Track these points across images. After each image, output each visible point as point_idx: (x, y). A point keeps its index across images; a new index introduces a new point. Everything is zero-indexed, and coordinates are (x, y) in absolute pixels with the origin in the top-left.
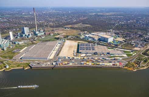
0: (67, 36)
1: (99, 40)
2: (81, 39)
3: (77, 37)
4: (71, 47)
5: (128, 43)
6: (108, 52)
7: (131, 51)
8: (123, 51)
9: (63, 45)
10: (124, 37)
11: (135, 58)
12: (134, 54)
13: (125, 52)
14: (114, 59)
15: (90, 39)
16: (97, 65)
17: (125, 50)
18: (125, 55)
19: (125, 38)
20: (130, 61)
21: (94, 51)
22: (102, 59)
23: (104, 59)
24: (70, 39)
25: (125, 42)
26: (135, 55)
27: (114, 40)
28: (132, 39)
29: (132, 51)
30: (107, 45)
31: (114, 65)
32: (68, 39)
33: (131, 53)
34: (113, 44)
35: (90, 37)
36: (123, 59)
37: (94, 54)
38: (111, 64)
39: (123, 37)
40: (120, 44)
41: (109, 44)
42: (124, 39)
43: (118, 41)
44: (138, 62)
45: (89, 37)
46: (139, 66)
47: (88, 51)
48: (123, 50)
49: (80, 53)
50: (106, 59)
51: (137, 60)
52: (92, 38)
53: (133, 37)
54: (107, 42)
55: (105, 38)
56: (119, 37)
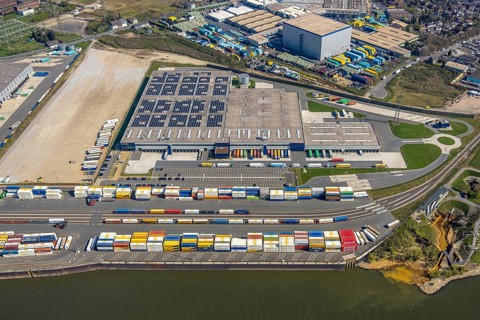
1: (278, 42)
3: (162, 28)
5: (430, 61)
6: (298, 139)
7: (433, 119)
8: (391, 121)
9: (54, 88)
10: (413, 21)
11: (448, 186)
12: (446, 149)
13: (399, 129)
14: (323, 197)
15: (228, 41)
16: (201, 249)
17: (404, 116)
18: (393, 159)
19: (417, 30)
20: (417, 206)
21: (213, 135)
22: (242, 194)
23: (258, 194)
25: (415, 53)
26: (454, 153)
27: (357, 42)
28: (456, 31)
29: (439, 125)
30: (311, 78)
31: (306, 248)
32: (103, 43)
33: (433, 140)
34: (344, 73)
35: (234, 25)
36: (375, 193)
38: (288, 242)
39: (413, 24)
40: (386, 69)
41: (321, 73)
42: (413, 37)
43: (380, 51)
44: (465, 208)
45: (227, 21)
46: (465, 250)
48: (390, 113)
50: (268, 198)
51: (458, 197)
52: (243, 28)
53: (466, 17)
54: (313, 56)
56: (388, 18)
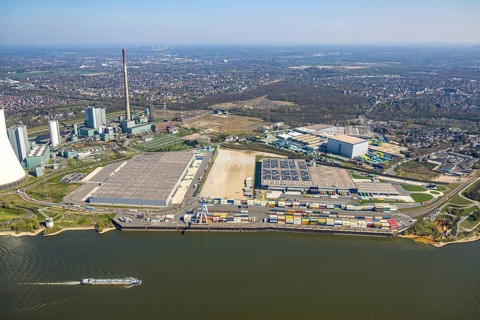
0: (223, 137)
1: (324, 148)
2: (267, 147)
3: (254, 141)
4: (234, 169)
5: (418, 160)
6: (354, 187)
7: (426, 184)
8: (401, 184)
9: (211, 165)
10: (402, 141)
11: (440, 209)
12: (436, 196)
13: (406, 187)
14: (373, 210)
15: (294, 148)
16: (320, 224)
17: (408, 182)
18: (408, 199)
19: (406, 146)
20: (424, 216)
21: (308, 184)
22: (332, 206)
23: (340, 207)
24: (231, 147)
25: (408, 156)
26: (440, 198)
27: (370, 150)
28: (430, 147)
29: (430, 186)
30: (349, 165)
31: (372, 226)
32: (224, 147)
33: (428, 192)
34: (368, 164)
35: (294, 141)
36: (401, 210)
37: (309, 192)
38: (363, 224)
39: (401, 143)
40: (391, 163)
41: (355, 163)
42: (404, 149)
43: (386, 154)
44: (451, 218)
45: (289, 139)
46: (453, 233)
47: (288, 183)
48: (402, 181)
49: (266, 187)
50: (345, 209)
51: (446, 213)
52: (301, 142)
53: (435, 141)
54: (349, 156)
55: (341, 144)
56: (386, 140)
